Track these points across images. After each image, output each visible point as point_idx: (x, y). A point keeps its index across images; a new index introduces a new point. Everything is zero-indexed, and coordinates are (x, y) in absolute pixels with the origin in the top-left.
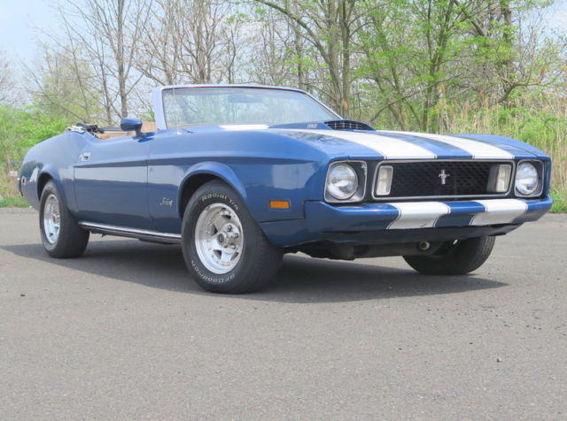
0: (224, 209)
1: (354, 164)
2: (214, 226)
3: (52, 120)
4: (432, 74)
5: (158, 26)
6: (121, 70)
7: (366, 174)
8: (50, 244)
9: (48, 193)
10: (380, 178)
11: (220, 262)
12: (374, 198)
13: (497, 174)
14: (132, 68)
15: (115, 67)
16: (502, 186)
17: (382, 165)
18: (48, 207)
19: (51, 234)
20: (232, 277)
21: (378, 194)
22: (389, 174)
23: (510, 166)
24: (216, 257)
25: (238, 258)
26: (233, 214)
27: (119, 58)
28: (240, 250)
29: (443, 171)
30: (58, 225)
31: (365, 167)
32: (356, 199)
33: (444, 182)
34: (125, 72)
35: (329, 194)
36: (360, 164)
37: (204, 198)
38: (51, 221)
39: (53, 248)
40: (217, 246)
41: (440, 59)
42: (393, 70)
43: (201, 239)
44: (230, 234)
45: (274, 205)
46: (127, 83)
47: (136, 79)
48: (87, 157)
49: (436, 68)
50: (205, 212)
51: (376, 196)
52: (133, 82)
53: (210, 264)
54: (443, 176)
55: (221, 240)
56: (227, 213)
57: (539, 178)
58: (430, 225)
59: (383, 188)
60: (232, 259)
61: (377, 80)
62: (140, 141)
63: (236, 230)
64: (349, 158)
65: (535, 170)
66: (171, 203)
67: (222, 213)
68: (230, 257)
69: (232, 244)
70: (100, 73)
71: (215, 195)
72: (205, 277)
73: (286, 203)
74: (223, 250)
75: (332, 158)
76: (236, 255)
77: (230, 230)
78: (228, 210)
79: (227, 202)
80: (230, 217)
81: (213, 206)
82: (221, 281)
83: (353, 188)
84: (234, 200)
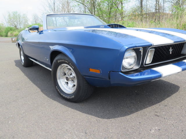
0: (67, 66)
1: (136, 50)
2: (64, 72)
5: (61, 8)
7: (142, 54)
10: (148, 55)
11: (68, 87)
12: (144, 66)
19: (23, 60)
21: (147, 63)
22: (152, 53)
24: (66, 85)
25: (75, 87)
28: (76, 83)
29: (171, 48)
32: (136, 67)
33: (171, 53)
35: (123, 67)
36: (139, 49)
37: (59, 61)
39: (23, 64)
40: (66, 81)
43: (59, 79)
44: (71, 76)
45: (92, 70)
50: (60, 67)
51: (145, 64)
53: (64, 88)
54: (171, 50)
55: (67, 79)
60: (73, 87)
68: (72, 85)
69: (73, 80)
71: (63, 61)
72: (62, 94)
73: (99, 71)
74: (69, 82)
75: (127, 47)
76: (74, 86)
77: (71, 74)
78: (69, 67)
79: (68, 64)
80: (70, 69)
81: (63, 65)
82: (68, 97)
83: (135, 62)
84: (71, 64)
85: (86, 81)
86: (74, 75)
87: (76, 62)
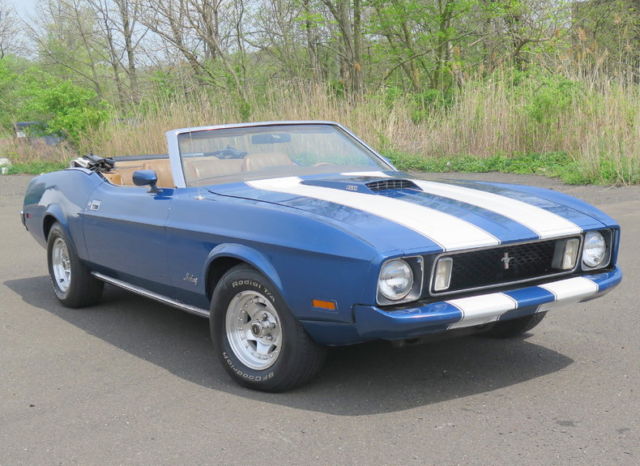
0: (257, 297)
1: (411, 261)
2: (246, 313)
3: (58, 82)
4: (442, 30)
6: (126, 25)
7: (422, 269)
8: (61, 292)
9: (55, 237)
10: (439, 271)
11: (256, 354)
12: (432, 295)
13: (564, 250)
14: (137, 22)
15: (119, 20)
16: (568, 263)
17: (441, 257)
18: (57, 252)
19: (62, 280)
20: (271, 375)
21: (436, 289)
22: (448, 268)
23: (577, 240)
24: (250, 348)
25: (277, 351)
26: (268, 303)
27: (124, 12)
28: (278, 341)
29: (506, 254)
30: (69, 271)
31: (421, 262)
32: (411, 298)
33: (507, 267)
34: (130, 27)
35: (382, 296)
36: (416, 259)
37: (235, 284)
38: (61, 266)
39: (64, 297)
40: (251, 337)
41: (450, 14)
42: (404, 25)
43: (233, 331)
44: (266, 324)
45: (318, 304)
46: (133, 38)
47: (143, 33)
48: (97, 207)
49: (446, 22)
50: (236, 299)
51: (433, 291)
52: (139, 37)
53: (245, 356)
54: (506, 259)
55: (256, 330)
56: (261, 301)
57: (607, 246)
58: (494, 320)
59: (441, 282)
60: (269, 352)
61: (388, 36)
62: (156, 198)
63: (272, 320)
64: (404, 255)
65: (602, 238)
66: (195, 280)
67: (255, 300)
68: (267, 349)
69: (269, 335)
70: (105, 28)
71: (247, 282)
72: (239, 373)
73: (332, 304)
74: (258, 340)
75: (385, 257)
76: (274, 348)
77: (266, 319)
78: (263, 299)
79: (261, 291)
80: (265, 305)
81: (245, 293)
82: (258, 379)
83: (408, 286)
84: (269, 291)
85: (305, 331)
86: (273, 319)
87: (283, 284)
